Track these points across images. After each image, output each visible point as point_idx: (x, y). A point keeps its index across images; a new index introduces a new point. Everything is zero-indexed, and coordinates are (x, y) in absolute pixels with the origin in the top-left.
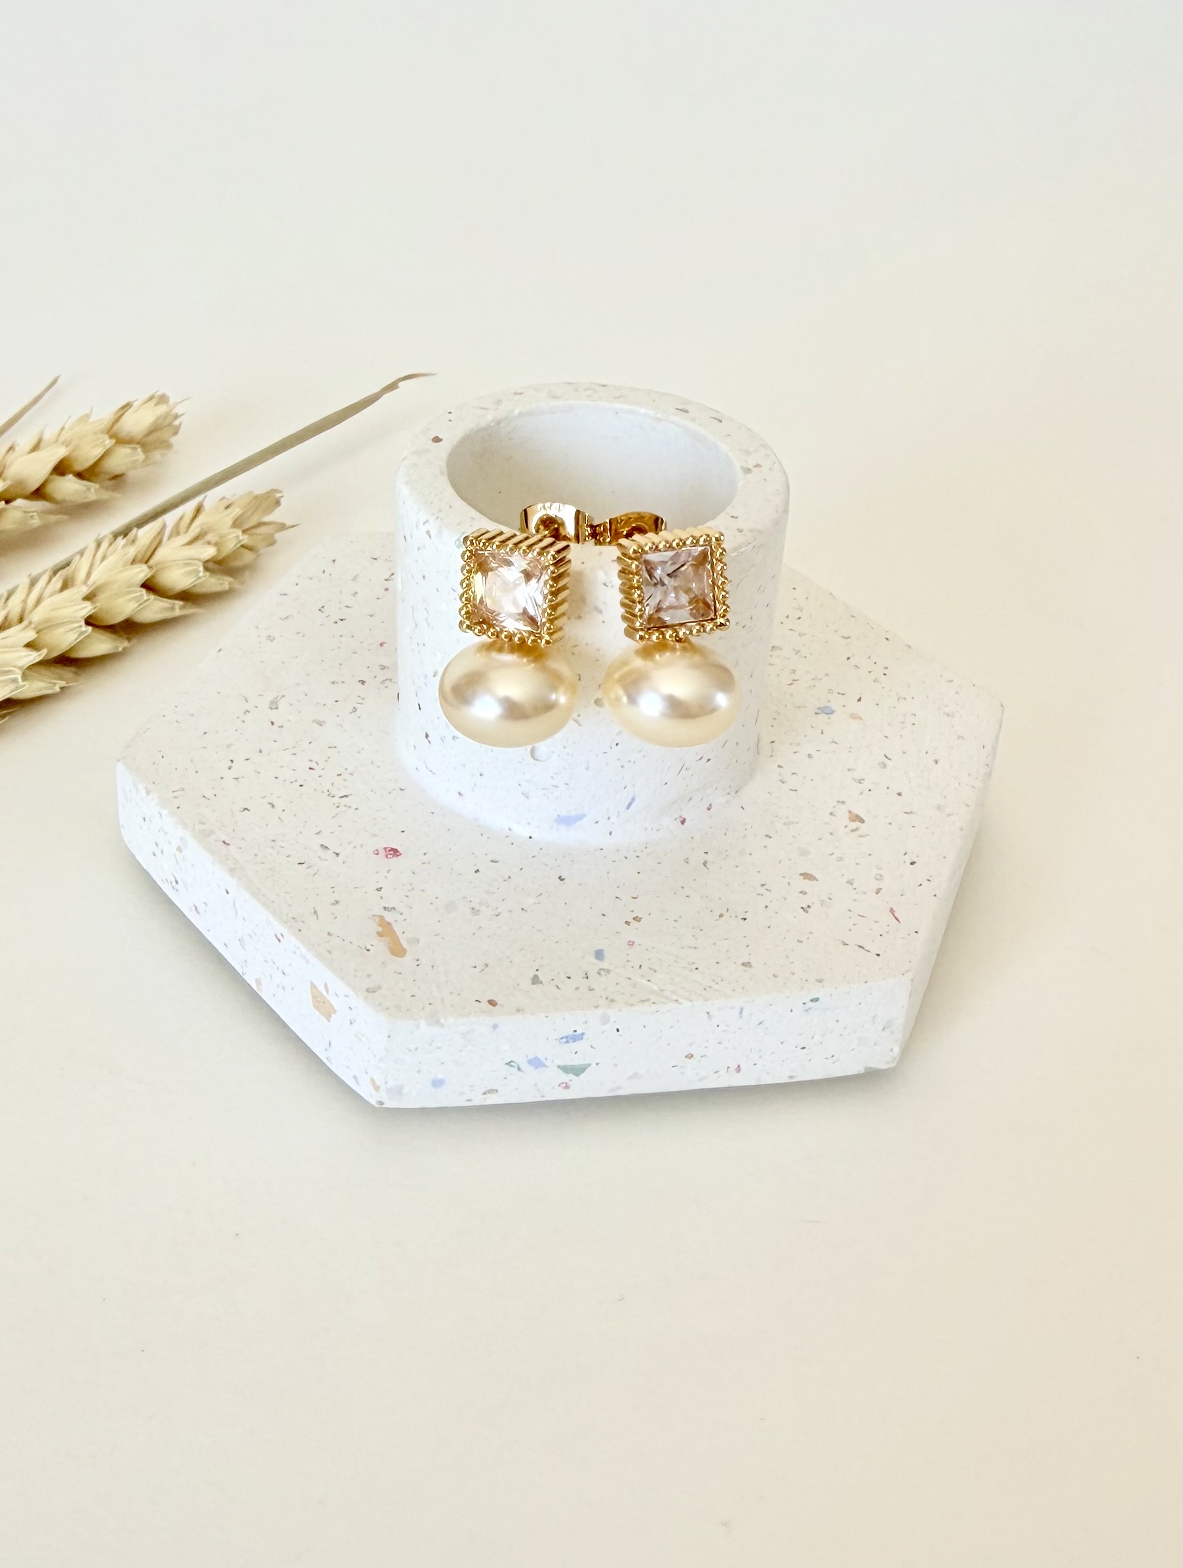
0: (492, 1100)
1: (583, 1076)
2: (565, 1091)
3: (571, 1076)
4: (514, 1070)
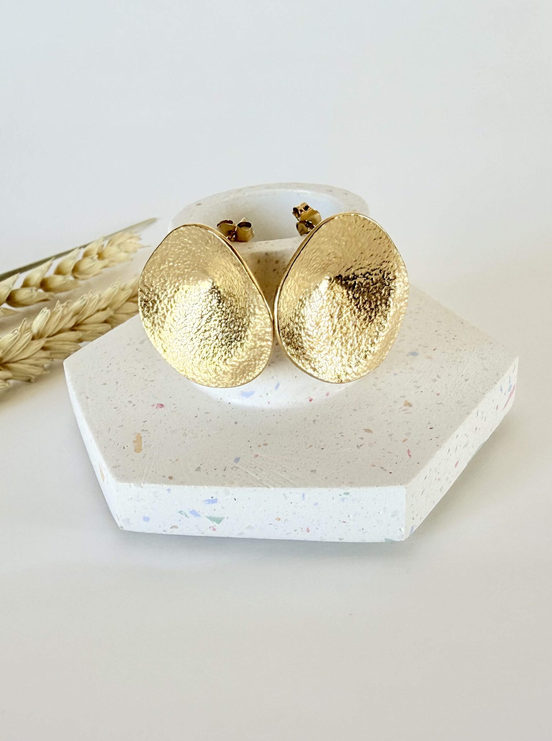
0: (176, 532)
1: (221, 523)
2: (213, 531)
3: (215, 523)
4: (184, 516)
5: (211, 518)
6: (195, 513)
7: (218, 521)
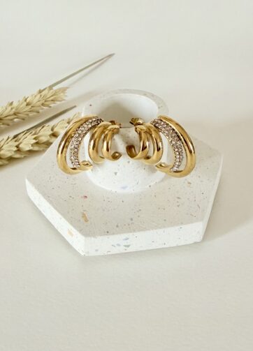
0: (109, 253)
2: (126, 251)
4: (114, 247)
5: (125, 246)
6: (118, 245)
7: (128, 246)
